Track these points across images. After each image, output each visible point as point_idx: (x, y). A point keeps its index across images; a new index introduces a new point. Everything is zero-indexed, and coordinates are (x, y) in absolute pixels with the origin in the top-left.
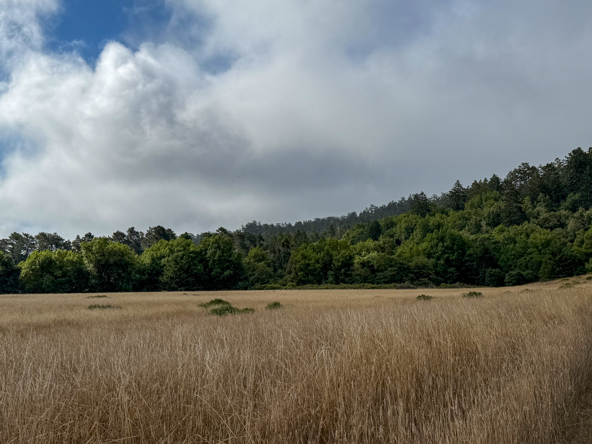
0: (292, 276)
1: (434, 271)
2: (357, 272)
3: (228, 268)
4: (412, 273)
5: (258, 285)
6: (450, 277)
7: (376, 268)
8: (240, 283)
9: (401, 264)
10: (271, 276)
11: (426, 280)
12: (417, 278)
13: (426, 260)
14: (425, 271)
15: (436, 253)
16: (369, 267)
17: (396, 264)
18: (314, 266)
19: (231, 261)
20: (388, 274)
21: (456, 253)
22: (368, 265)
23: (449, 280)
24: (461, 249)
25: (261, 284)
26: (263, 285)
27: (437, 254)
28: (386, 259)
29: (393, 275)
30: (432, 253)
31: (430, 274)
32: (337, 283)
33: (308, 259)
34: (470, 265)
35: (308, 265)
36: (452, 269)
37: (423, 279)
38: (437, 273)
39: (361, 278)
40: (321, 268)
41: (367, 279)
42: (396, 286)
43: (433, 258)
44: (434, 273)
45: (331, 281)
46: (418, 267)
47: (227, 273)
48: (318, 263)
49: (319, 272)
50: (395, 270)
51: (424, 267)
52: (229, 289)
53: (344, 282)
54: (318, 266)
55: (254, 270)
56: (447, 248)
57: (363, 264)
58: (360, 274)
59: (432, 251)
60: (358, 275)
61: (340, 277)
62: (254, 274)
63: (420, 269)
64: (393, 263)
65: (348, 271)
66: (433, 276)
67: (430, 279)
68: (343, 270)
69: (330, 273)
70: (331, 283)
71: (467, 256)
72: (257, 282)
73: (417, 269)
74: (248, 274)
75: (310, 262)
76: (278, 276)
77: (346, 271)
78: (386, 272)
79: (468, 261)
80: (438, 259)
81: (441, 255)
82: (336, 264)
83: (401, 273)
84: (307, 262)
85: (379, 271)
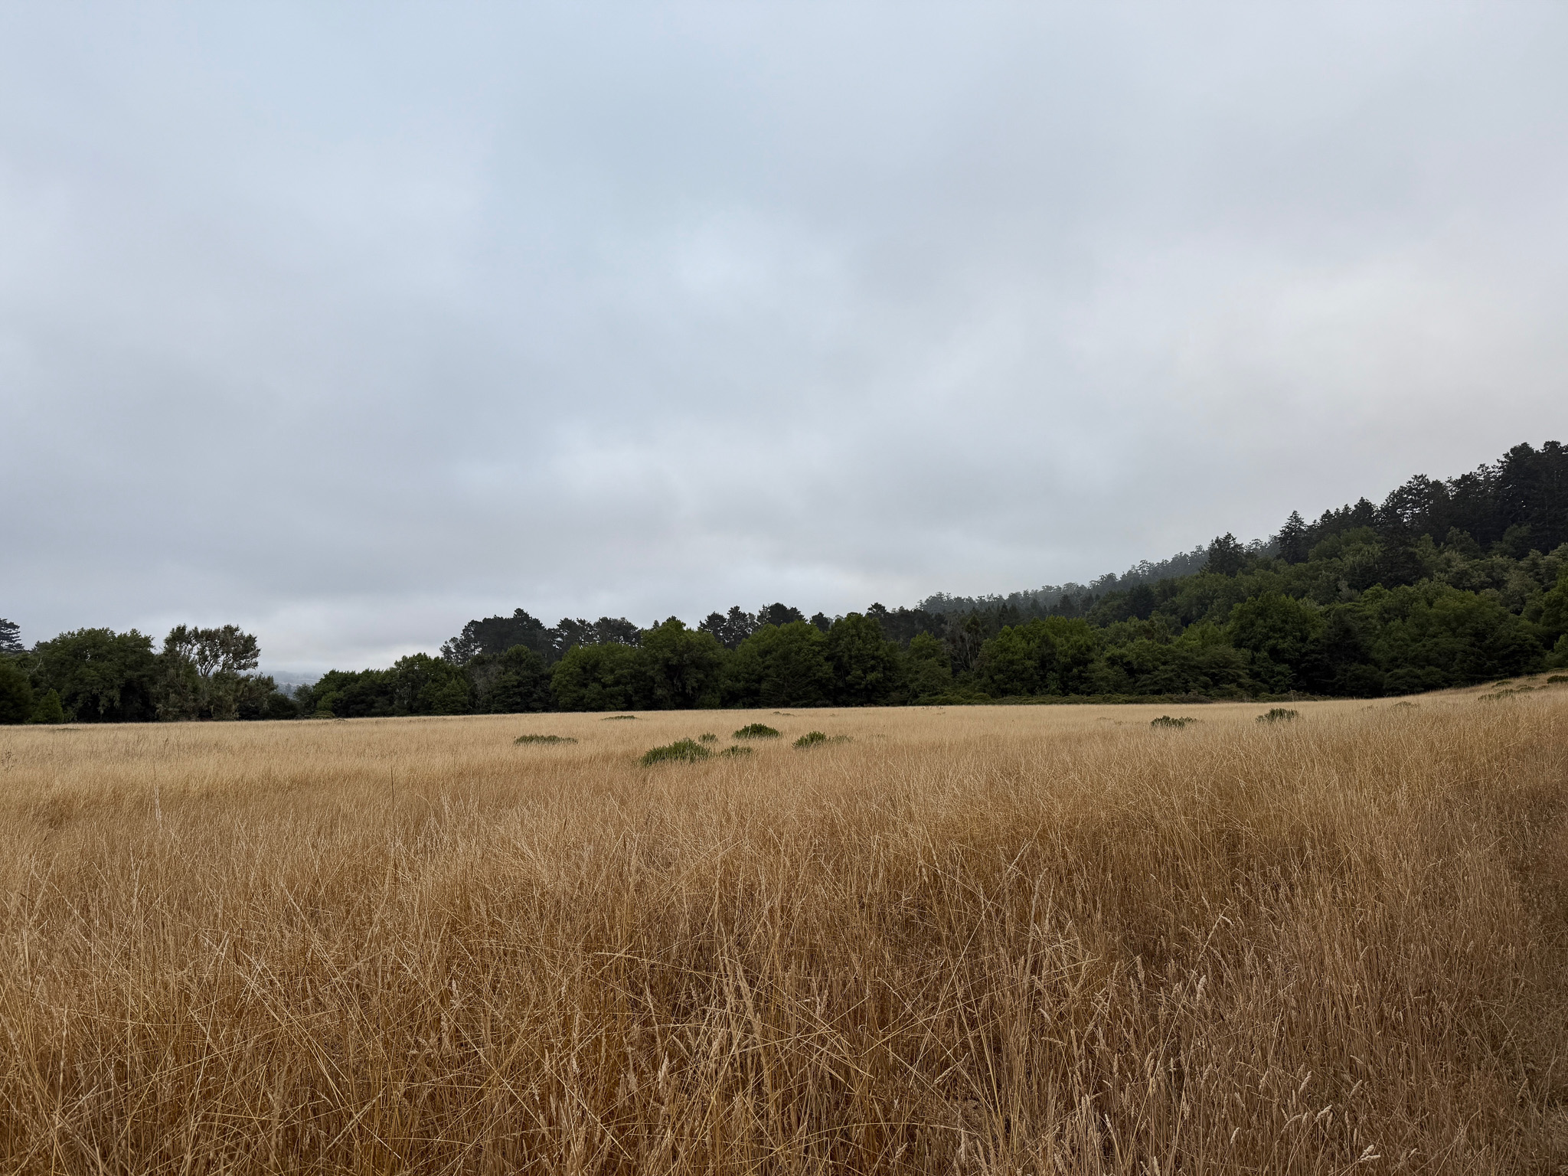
0: (984, 680)
1: (1248, 671)
2: (1101, 674)
3: (873, 669)
4: (1206, 674)
5: (923, 697)
6: (1279, 681)
7: (1135, 667)
8: (893, 694)
9: (1184, 658)
10: (945, 682)
11: (1233, 687)
12: (1216, 684)
13: (1233, 651)
14: (1230, 671)
15: (1252, 638)
16: (1123, 665)
17: (1174, 659)
18: (1023, 664)
19: (878, 657)
20: (1159, 678)
21: (1290, 638)
22: (1122, 661)
23: (1276, 686)
24: (1301, 631)
25: (930, 696)
26: (933, 698)
27: (1253, 640)
28: (1155, 651)
29: (1170, 680)
30: (1243, 640)
31: (1239, 676)
32: (1065, 695)
33: (1012, 653)
34: (1316, 660)
35: (1011, 662)
36: (1283, 668)
37: (1227, 686)
38: (1255, 675)
39: (1108, 685)
40: (1035, 668)
41: (1120, 687)
42: (1171, 699)
43: (1245, 647)
44: (1247, 674)
45: (1054, 690)
46: (1216, 663)
47: (871, 676)
48: (1029, 659)
49: (1032, 675)
50: (1172, 671)
51: (1227, 664)
52: (876, 704)
53: (1076, 691)
54: (1029, 663)
55: (917, 672)
56: (1273, 629)
57: (1113, 661)
58: (1107, 677)
59: (1243, 635)
60: (1102, 679)
61: (1070, 683)
62: (917, 679)
63: (1220, 667)
64: (1169, 657)
65: (1084, 672)
66: (1246, 681)
67: (1240, 686)
68: (1075, 670)
69: (1051, 675)
70: (1053, 693)
71: (1312, 642)
72: (923, 691)
73: (1214, 668)
74: (909, 679)
75: (1016, 657)
76: (961, 682)
77: (1081, 672)
78: (1156, 673)
79: (1313, 651)
80: (1256, 649)
81: (1261, 641)
82: (1062, 660)
83: (1185, 675)
84: (1010, 656)
85: (1143, 672)
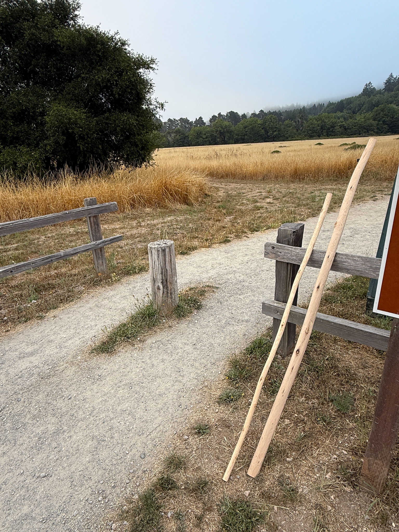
0: (305, 133)
1: (376, 127)
2: (338, 130)
3: (275, 131)
4: (365, 129)
5: (289, 139)
6: (384, 130)
8: (280, 138)
9: (361, 124)
10: (295, 134)
11: (372, 132)
12: (368, 131)
13: (373, 122)
14: (372, 128)
16: (343, 127)
17: (358, 125)
18: (317, 128)
19: (277, 127)
20: (353, 130)
21: (389, 117)
24: (392, 115)
25: (291, 138)
27: (379, 118)
28: (353, 123)
29: (356, 131)
31: (374, 129)
32: (328, 136)
34: (395, 123)
35: (314, 128)
36: (386, 126)
38: (378, 129)
39: (340, 133)
43: (376, 120)
47: (275, 133)
48: (318, 126)
49: (319, 131)
50: (357, 128)
51: (372, 125)
53: (331, 135)
54: (319, 128)
55: (287, 132)
56: (385, 115)
57: (341, 126)
58: (340, 131)
59: (376, 117)
60: (338, 131)
61: (329, 133)
62: (287, 134)
63: (370, 127)
64: (356, 124)
65: (333, 130)
66: (376, 130)
67: (374, 132)
68: (331, 129)
69: (324, 131)
70: (325, 136)
71: (395, 119)
72: (289, 137)
73: (368, 127)
74: (285, 134)
75: (315, 126)
76: (299, 134)
79: (395, 121)
80: (379, 121)
81: (381, 119)
82: (328, 126)
83: (360, 129)
84: (313, 126)
85: (348, 129)
